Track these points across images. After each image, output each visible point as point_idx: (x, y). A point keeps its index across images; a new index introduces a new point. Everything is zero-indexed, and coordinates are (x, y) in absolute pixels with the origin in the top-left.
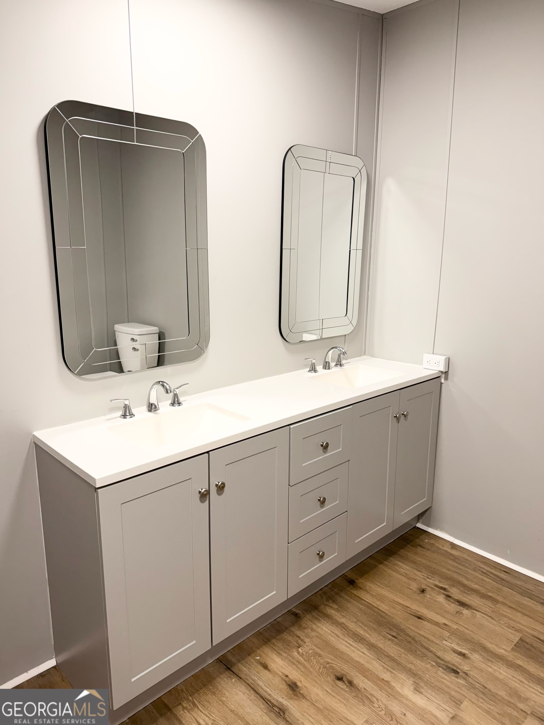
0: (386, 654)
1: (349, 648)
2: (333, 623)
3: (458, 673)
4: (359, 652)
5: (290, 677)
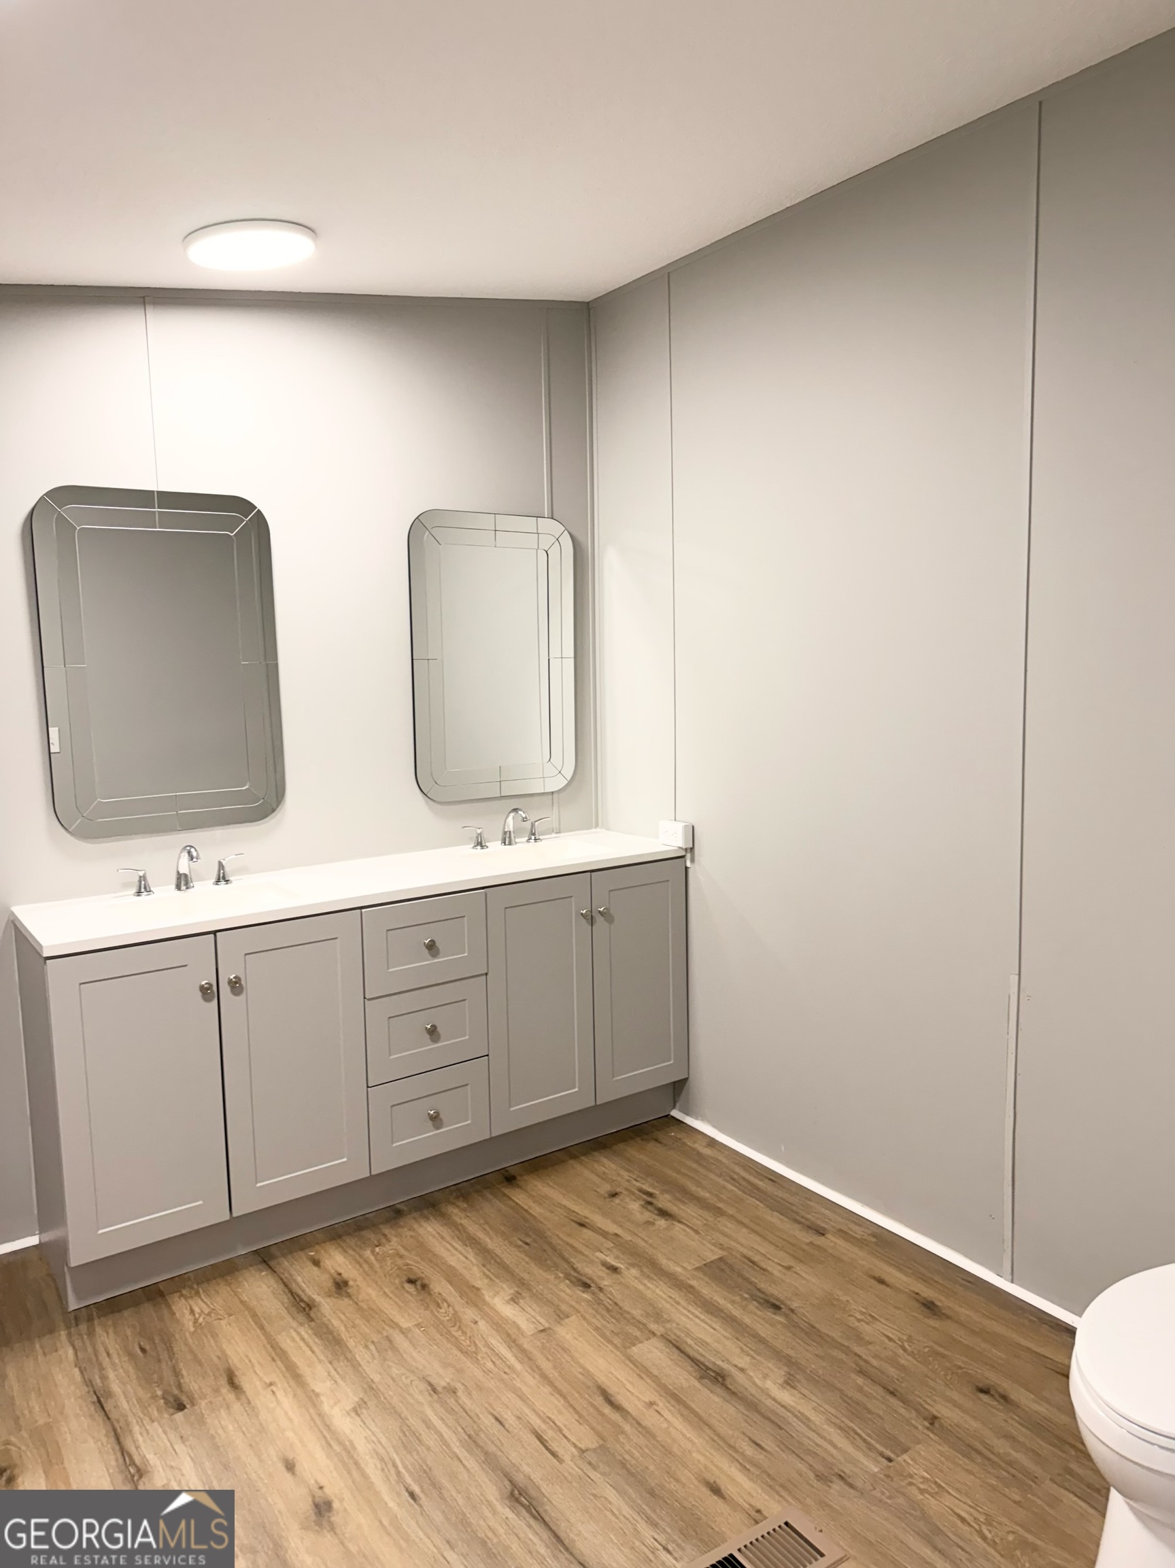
0: (498, 1260)
1: (449, 1250)
2: (446, 1224)
3: (589, 1286)
4: (460, 1256)
5: (343, 1275)
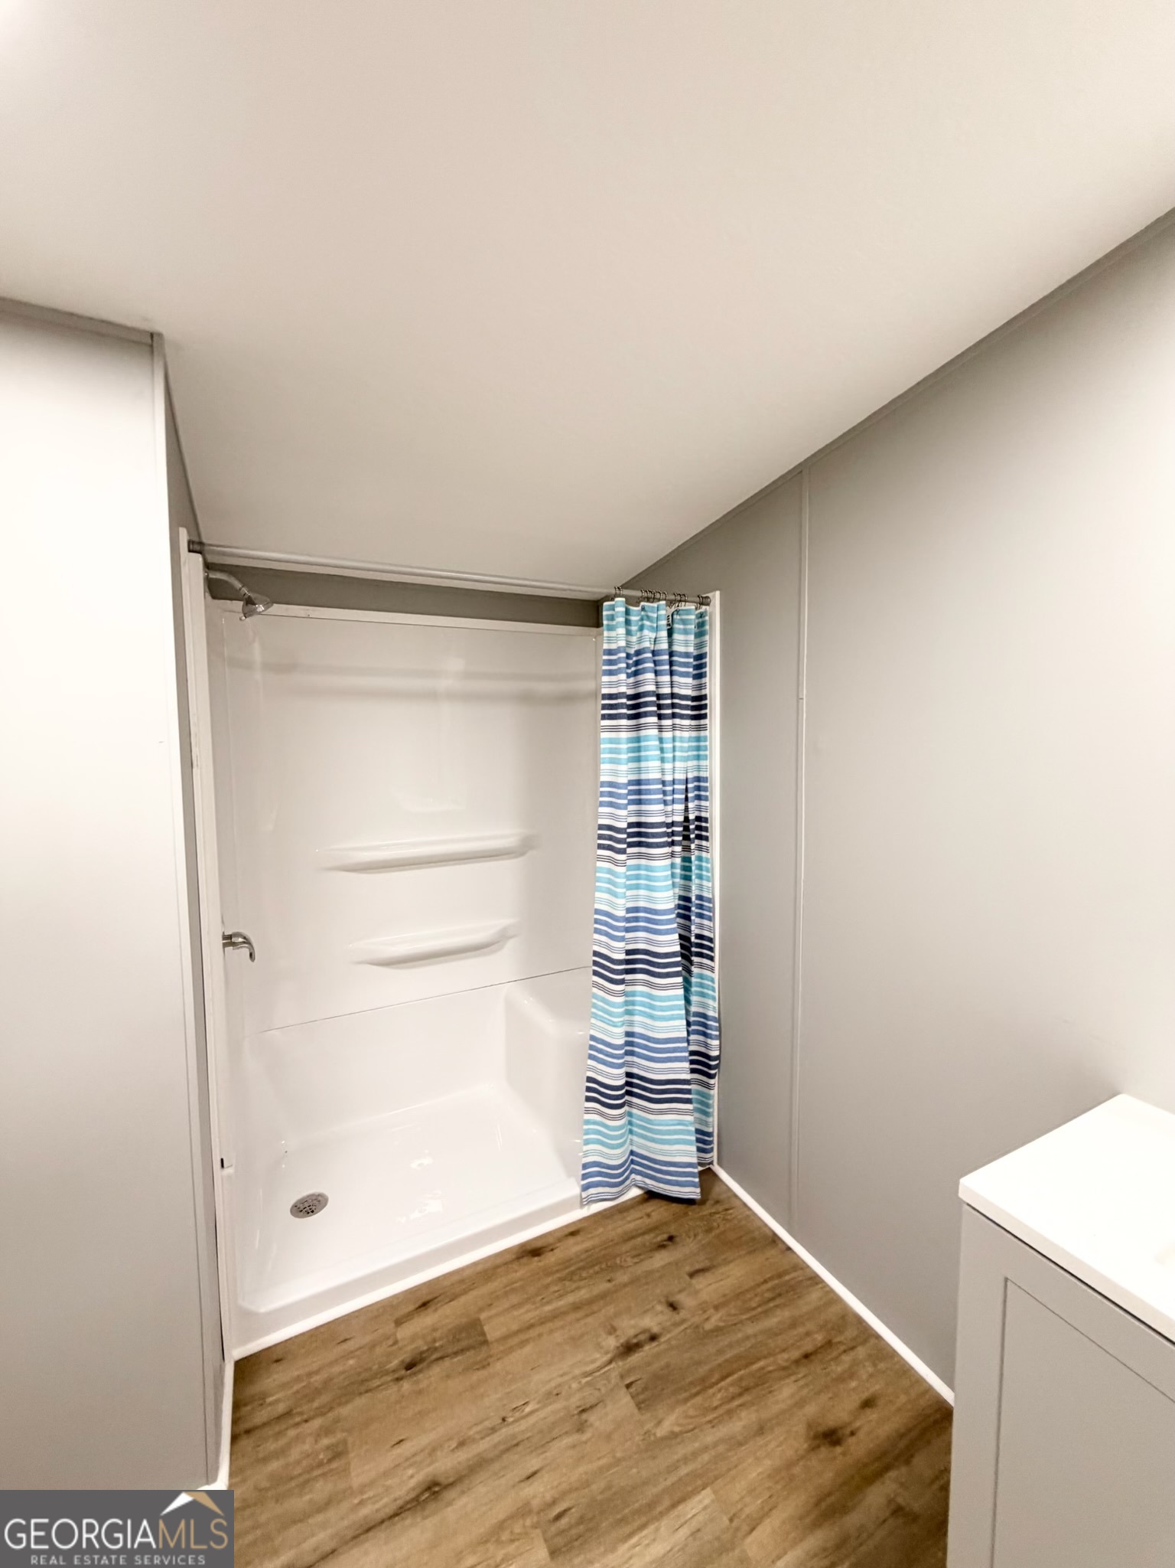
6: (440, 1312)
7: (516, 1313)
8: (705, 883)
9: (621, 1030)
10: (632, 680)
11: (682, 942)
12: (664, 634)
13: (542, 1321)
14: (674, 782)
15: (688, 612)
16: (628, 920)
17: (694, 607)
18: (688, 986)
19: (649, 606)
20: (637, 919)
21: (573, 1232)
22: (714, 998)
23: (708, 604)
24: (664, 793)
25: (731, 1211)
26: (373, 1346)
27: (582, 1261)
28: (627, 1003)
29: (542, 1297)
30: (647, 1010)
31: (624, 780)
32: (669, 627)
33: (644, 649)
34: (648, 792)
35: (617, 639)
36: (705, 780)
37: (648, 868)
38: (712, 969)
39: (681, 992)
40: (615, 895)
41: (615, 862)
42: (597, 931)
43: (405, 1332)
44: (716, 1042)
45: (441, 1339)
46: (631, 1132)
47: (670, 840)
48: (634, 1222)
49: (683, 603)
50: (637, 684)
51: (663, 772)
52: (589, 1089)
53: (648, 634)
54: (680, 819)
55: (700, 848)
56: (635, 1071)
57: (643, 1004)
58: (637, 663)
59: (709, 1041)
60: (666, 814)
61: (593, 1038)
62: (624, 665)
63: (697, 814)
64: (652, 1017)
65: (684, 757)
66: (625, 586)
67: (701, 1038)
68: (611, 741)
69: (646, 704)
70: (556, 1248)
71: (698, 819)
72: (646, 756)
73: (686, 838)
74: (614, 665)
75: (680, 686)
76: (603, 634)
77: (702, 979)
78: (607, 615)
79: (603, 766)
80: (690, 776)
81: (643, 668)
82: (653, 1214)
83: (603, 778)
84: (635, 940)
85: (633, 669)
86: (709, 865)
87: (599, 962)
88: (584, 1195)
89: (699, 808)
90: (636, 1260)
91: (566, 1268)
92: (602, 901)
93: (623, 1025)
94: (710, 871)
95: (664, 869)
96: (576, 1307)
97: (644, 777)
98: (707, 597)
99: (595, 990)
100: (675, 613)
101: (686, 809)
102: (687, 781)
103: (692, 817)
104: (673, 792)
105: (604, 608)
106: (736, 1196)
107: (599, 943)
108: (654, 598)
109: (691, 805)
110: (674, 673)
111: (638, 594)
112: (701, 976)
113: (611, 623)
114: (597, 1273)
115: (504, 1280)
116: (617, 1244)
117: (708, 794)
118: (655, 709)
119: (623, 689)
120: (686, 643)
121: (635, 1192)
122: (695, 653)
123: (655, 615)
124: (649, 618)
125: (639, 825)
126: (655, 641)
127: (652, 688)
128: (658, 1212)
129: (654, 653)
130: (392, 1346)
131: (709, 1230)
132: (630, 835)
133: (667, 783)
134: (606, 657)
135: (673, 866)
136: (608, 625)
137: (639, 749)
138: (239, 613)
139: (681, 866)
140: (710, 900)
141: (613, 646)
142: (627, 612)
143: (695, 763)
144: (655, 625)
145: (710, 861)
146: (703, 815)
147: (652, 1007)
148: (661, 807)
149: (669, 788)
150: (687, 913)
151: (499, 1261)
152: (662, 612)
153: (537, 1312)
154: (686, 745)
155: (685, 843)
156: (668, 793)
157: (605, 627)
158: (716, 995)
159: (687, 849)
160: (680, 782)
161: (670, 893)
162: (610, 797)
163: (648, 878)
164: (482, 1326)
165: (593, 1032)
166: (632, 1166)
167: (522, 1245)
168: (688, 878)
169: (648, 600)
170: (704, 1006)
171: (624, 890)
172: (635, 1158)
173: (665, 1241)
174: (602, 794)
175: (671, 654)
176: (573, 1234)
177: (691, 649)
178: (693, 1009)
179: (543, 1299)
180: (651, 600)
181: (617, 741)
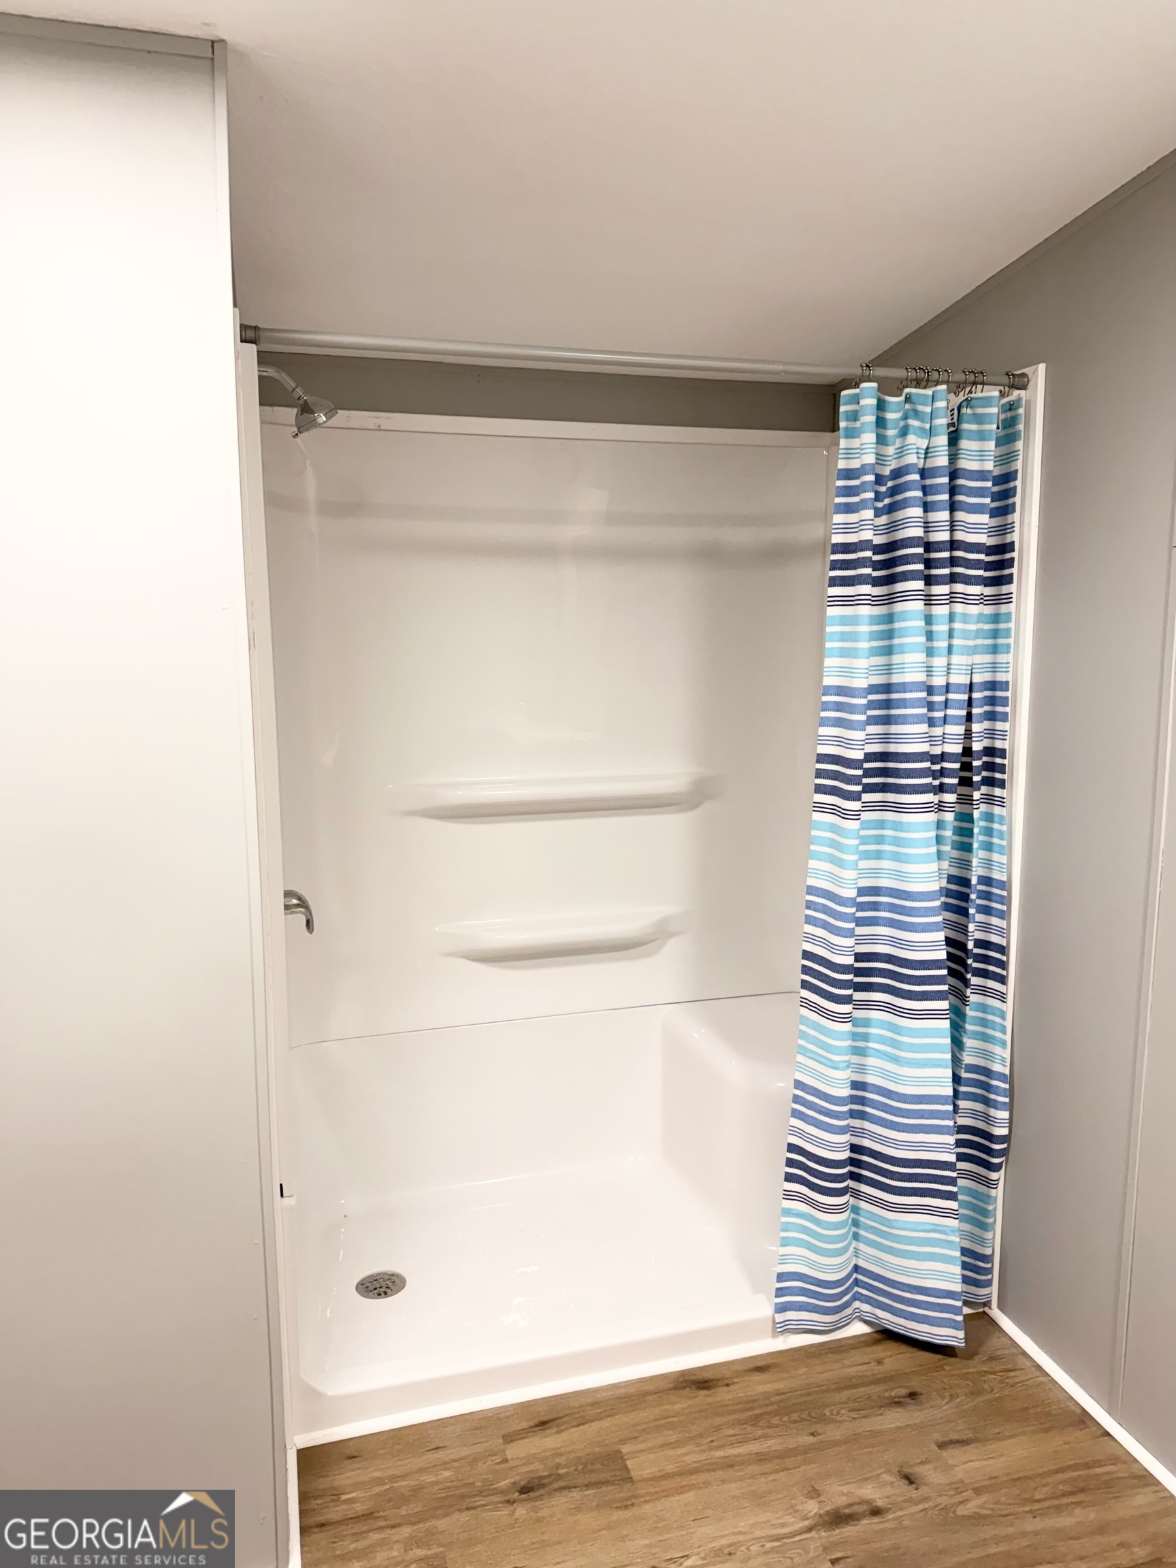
6: (565, 1435)
7: (672, 1452)
8: (996, 857)
9: (847, 1075)
10: (883, 520)
11: (951, 950)
12: (942, 440)
13: (712, 1467)
14: (948, 688)
15: (987, 402)
16: (861, 907)
17: (997, 394)
18: (958, 1020)
19: (917, 395)
20: (875, 906)
21: (761, 1366)
22: (1003, 1043)
23: (1024, 387)
24: (931, 706)
25: (1012, 1374)
26: (474, 1461)
27: (773, 1403)
28: (855, 1036)
29: (711, 1439)
30: (889, 1050)
31: (862, 683)
32: (952, 429)
33: (907, 466)
34: (903, 703)
35: (860, 451)
36: (1005, 686)
37: (898, 826)
38: (1002, 997)
39: (946, 1024)
40: (840, 863)
41: (844, 814)
42: (809, 920)
43: (516, 1451)
44: (1005, 1115)
45: (566, 1466)
46: (856, 1237)
47: (936, 783)
48: (854, 1365)
49: (980, 387)
50: (892, 527)
51: (929, 671)
52: (790, 1163)
53: (916, 441)
54: (958, 749)
55: (990, 799)
56: (866, 1143)
57: (882, 1040)
58: (894, 491)
59: (992, 1112)
60: (931, 740)
61: (799, 1084)
62: (871, 495)
63: (986, 743)
64: (895, 1060)
65: (968, 647)
66: (881, 360)
67: (979, 1107)
68: (844, 620)
69: (906, 560)
70: (733, 1384)
71: (990, 751)
72: (901, 645)
73: (966, 782)
74: (854, 495)
75: (968, 528)
76: (838, 444)
77: (984, 1012)
78: (846, 412)
79: (828, 662)
80: (977, 679)
81: (905, 499)
82: (886, 1361)
83: (828, 681)
84: (873, 939)
85: (887, 501)
86: (1004, 828)
87: (811, 968)
88: (779, 1318)
89: (991, 734)
90: (853, 1415)
91: (748, 1410)
92: (819, 873)
93: (848, 1067)
94: (1006, 836)
95: (925, 827)
96: (761, 1458)
97: (896, 679)
98: (1024, 375)
99: (804, 1011)
100: (965, 404)
101: (968, 734)
102: (971, 687)
103: (977, 746)
104: (946, 704)
105: (842, 401)
106: (1024, 1354)
107: (811, 938)
108: (928, 381)
109: (976, 727)
110: (957, 506)
111: (900, 373)
112: (983, 1008)
113: (852, 425)
114: (796, 1422)
115: (657, 1411)
116: (827, 1391)
117: (1008, 709)
118: (921, 567)
119: (867, 535)
120: (981, 455)
121: (858, 1329)
122: (997, 472)
123: (928, 409)
124: (917, 414)
125: (884, 756)
126: (926, 453)
127: (918, 532)
128: (895, 1358)
129: (924, 473)
130: (498, 1464)
131: (975, 1393)
132: (868, 773)
133: (936, 690)
134: (840, 483)
135: (940, 825)
136: (846, 429)
137: (890, 635)
138: (292, 425)
139: (954, 827)
140: (1004, 885)
141: (855, 464)
142: (881, 406)
143: (988, 658)
144: (928, 426)
145: (1007, 820)
146: (998, 744)
147: (895, 1044)
148: (924, 728)
149: (939, 699)
150: (963, 904)
151: (651, 1388)
152: (942, 404)
153: (703, 1457)
154: (973, 627)
155: (964, 790)
156: (937, 707)
157: (841, 432)
158: (1008, 1038)
159: (965, 800)
160: (959, 688)
161: (934, 867)
162: (838, 710)
163: (897, 842)
164: (624, 1461)
165: (799, 1077)
166: (856, 1289)
167: (683, 1373)
168: (967, 848)
169: (918, 383)
170: (987, 1055)
171: (855, 857)
172: (860, 1277)
173: (904, 1397)
174: (825, 706)
175: (954, 474)
176: (759, 1369)
177: (989, 466)
178: (968, 1059)
179: (712, 1441)
180: (924, 384)
181: (853, 621)
